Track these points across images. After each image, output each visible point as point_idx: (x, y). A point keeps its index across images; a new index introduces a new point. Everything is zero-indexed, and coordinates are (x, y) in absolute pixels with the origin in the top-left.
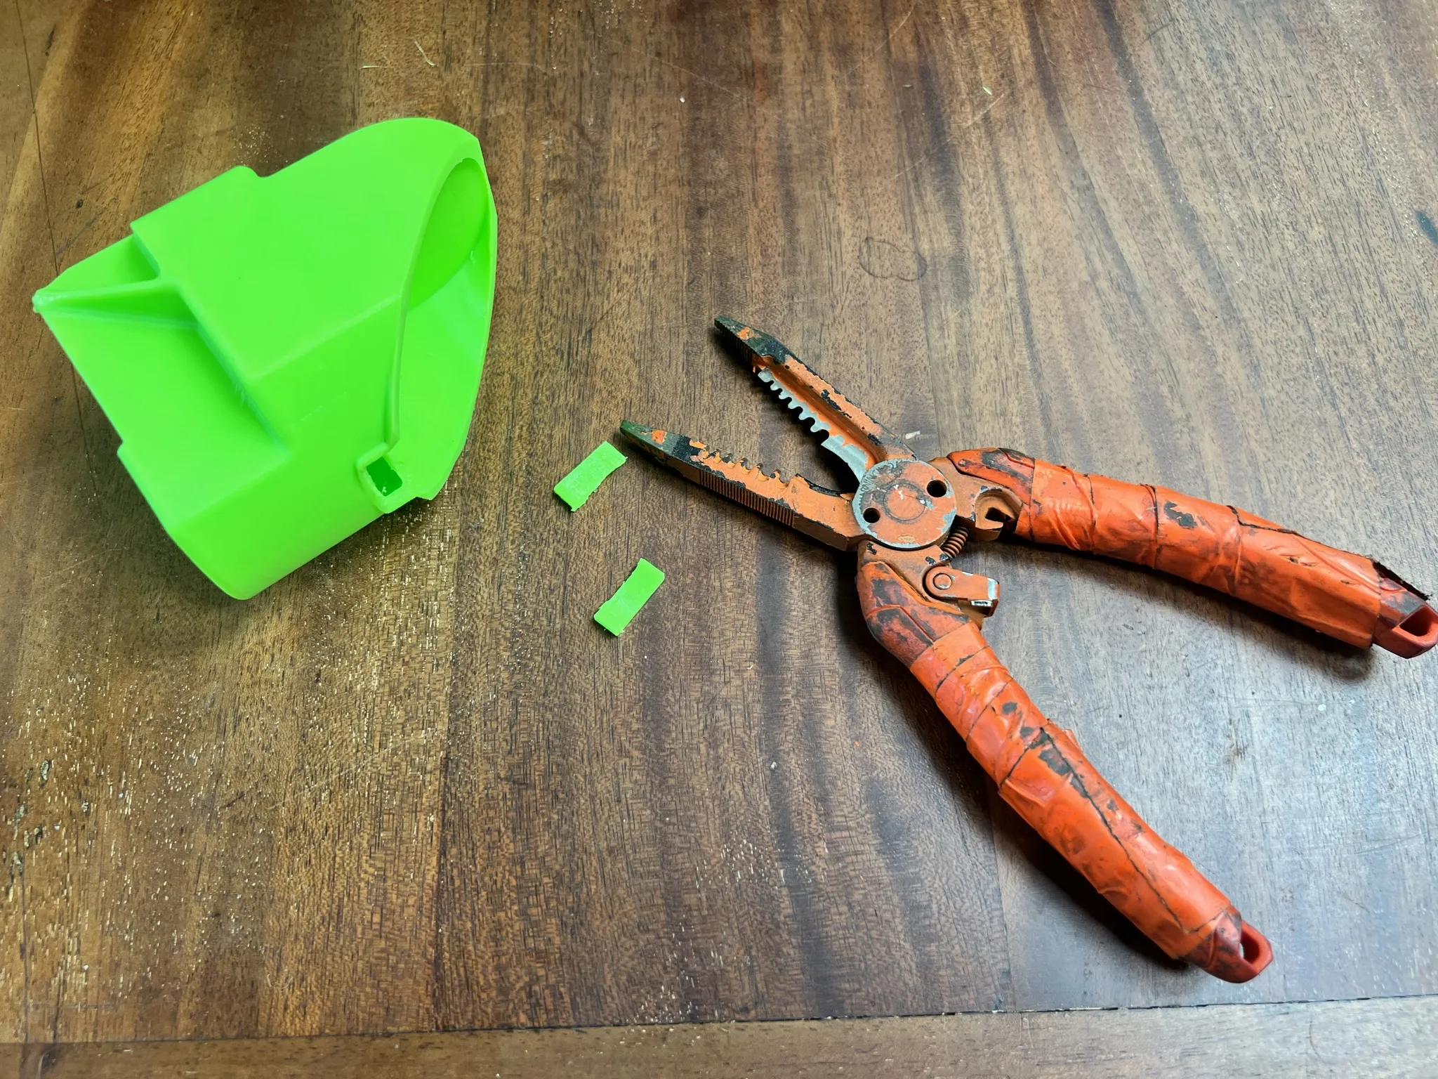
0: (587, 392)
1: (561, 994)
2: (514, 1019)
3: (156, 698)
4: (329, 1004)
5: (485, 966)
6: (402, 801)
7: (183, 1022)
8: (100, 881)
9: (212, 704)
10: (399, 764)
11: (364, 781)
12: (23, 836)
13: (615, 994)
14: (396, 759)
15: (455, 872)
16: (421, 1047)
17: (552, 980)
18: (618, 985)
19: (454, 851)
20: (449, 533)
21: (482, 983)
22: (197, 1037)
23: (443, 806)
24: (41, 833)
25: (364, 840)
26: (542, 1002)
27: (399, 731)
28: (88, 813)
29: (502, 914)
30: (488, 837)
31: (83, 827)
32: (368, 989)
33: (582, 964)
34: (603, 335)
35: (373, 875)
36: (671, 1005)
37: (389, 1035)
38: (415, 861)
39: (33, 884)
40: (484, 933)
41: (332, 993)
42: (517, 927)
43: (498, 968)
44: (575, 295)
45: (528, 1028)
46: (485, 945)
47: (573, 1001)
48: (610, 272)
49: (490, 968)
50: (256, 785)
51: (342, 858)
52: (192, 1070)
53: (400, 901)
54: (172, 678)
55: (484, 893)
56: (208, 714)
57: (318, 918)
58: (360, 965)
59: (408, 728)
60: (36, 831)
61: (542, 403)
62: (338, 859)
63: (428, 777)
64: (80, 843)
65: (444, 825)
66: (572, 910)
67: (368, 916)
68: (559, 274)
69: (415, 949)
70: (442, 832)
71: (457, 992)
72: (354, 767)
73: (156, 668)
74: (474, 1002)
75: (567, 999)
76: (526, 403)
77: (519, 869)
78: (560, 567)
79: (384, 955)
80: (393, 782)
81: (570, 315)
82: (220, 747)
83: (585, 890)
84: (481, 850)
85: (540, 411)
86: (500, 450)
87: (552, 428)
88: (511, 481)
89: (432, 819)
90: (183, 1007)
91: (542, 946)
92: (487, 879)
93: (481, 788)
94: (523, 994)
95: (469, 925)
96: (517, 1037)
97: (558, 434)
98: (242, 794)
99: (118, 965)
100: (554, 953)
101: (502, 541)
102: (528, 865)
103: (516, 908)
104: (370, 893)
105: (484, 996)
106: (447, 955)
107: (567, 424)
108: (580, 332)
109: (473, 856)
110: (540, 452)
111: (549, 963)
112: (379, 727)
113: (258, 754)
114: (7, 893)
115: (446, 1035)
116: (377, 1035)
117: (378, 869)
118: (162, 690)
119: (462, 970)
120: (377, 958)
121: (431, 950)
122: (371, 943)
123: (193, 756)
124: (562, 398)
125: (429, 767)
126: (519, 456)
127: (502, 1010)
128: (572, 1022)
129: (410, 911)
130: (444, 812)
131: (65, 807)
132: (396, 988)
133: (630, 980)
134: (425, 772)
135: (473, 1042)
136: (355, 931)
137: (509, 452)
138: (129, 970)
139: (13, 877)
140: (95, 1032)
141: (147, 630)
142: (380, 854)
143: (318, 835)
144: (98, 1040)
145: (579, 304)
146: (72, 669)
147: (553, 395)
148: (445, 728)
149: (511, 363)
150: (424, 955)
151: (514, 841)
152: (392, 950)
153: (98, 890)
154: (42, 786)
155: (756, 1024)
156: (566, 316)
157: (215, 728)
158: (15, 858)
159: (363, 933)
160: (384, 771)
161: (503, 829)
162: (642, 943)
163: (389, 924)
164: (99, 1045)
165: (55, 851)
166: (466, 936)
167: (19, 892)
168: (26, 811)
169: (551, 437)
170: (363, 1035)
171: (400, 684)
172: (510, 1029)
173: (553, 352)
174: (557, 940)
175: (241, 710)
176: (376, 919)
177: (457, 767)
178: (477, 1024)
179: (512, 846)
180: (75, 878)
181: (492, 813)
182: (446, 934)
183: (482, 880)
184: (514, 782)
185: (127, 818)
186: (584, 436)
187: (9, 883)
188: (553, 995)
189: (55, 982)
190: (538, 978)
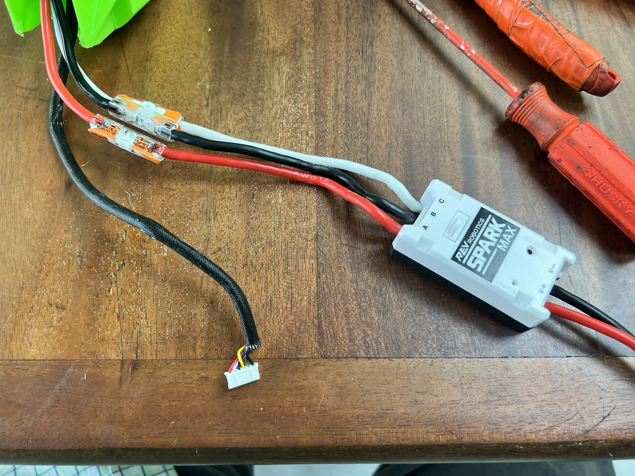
0: (372, 69)
1: (380, 342)
2: (358, 353)
3: (176, 204)
4: (269, 344)
5: (342, 329)
6: (297, 253)
7: (199, 351)
8: (154, 286)
9: (203, 207)
10: (294, 237)
11: (279, 244)
12: (116, 265)
13: (406, 343)
14: (293, 234)
15: (325, 285)
16: (314, 365)
17: (375, 336)
18: (407, 339)
19: (324, 276)
20: (310, 133)
21: (341, 336)
22: (206, 358)
23: (317, 255)
24: (124, 264)
25: (281, 270)
26: (371, 346)
27: (294, 222)
28: (146, 255)
29: (349, 305)
30: (339, 270)
31: (144, 261)
32: (287, 338)
33: (389, 329)
34: (378, 44)
35: (286, 286)
36: (433, 349)
37: (299, 359)
38: (306, 280)
39: (122, 287)
40: (341, 314)
41: (270, 339)
42: (356, 311)
43: (349, 330)
44: (363, 25)
45: (365, 358)
46: (342, 319)
47: (386, 346)
48: (380, 16)
49: (345, 330)
50: (227, 244)
51: (271, 278)
52: (205, 373)
53: (300, 298)
54: (182, 195)
55: (339, 296)
56: (201, 212)
57: (261, 305)
58: (282, 327)
59: (298, 221)
60: (122, 262)
61: (350, 74)
62: (268, 279)
63: (309, 243)
64: (143, 269)
65: (318, 265)
66: (382, 305)
67: (285, 305)
68: (355, 16)
69: (308, 320)
70: (318, 267)
71: (330, 340)
72: (273, 237)
73: (175, 190)
74: (338, 345)
75: (383, 345)
76: (343, 74)
77: (355, 285)
78: (365, 149)
79: (293, 322)
80: (292, 244)
81: (362, 34)
82: (208, 227)
83: (388, 295)
84: (336, 276)
85: (350, 77)
86: (332, 95)
87: (356, 86)
88: (338, 109)
89: (312, 261)
90: (198, 344)
91: (369, 321)
92: (340, 289)
93: (334, 248)
94: (362, 342)
95: (333, 310)
96: (360, 361)
97: (359, 88)
98: (220, 249)
99: (165, 324)
100: (375, 324)
101: (336, 137)
102: (359, 283)
103: (355, 302)
104: (285, 294)
105: (343, 342)
106: (324, 323)
107: (364, 83)
108: (367, 42)
109: (333, 279)
110: (351, 96)
111: (373, 328)
112: (284, 220)
113: (227, 230)
114: (109, 291)
115: (326, 359)
116: (293, 359)
117: (289, 283)
118: (178, 200)
119: (332, 330)
120: (290, 324)
121: (316, 320)
122: (287, 317)
123: (195, 230)
124: (360, 72)
125: (309, 238)
126: (342, 98)
127: (352, 349)
128: (386, 355)
129: (305, 303)
130: (317, 258)
131: (135, 252)
132: (300, 337)
133: (413, 337)
134: (307, 241)
135: (339, 363)
136: (279, 311)
137: (336, 96)
138: (171, 327)
139: (112, 283)
140: (157, 355)
141: (168, 173)
142: (288, 277)
143: (258, 268)
144: (158, 358)
145: (366, 29)
146: (133, 190)
147: (356, 70)
148: (315, 221)
149: (335, 55)
150: (313, 323)
151: (352, 273)
152: (297, 320)
153: (153, 290)
154: (123, 242)
155: (475, 359)
156: (360, 35)
157: (205, 218)
158: (113, 275)
159: (283, 312)
160: (287, 240)
161: (346, 267)
162: (417, 321)
163: (295, 308)
164: (159, 361)
165: (132, 272)
166: (332, 314)
167: (116, 291)
168: (116, 253)
169: (356, 89)
170: (286, 359)
171: (292, 201)
172: (357, 358)
173: (354, 51)
174: (376, 318)
175: (217, 210)
176: (289, 306)
177: (322, 239)
178: (341, 356)
179: (351, 275)
180: (142, 285)
181: (340, 260)
182: (323, 314)
183: (338, 289)
184: (350, 246)
185: (165, 258)
186: (372, 90)
187: (110, 286)
188: (376, 343)
189: (135, 332)
190: (368, 335)
